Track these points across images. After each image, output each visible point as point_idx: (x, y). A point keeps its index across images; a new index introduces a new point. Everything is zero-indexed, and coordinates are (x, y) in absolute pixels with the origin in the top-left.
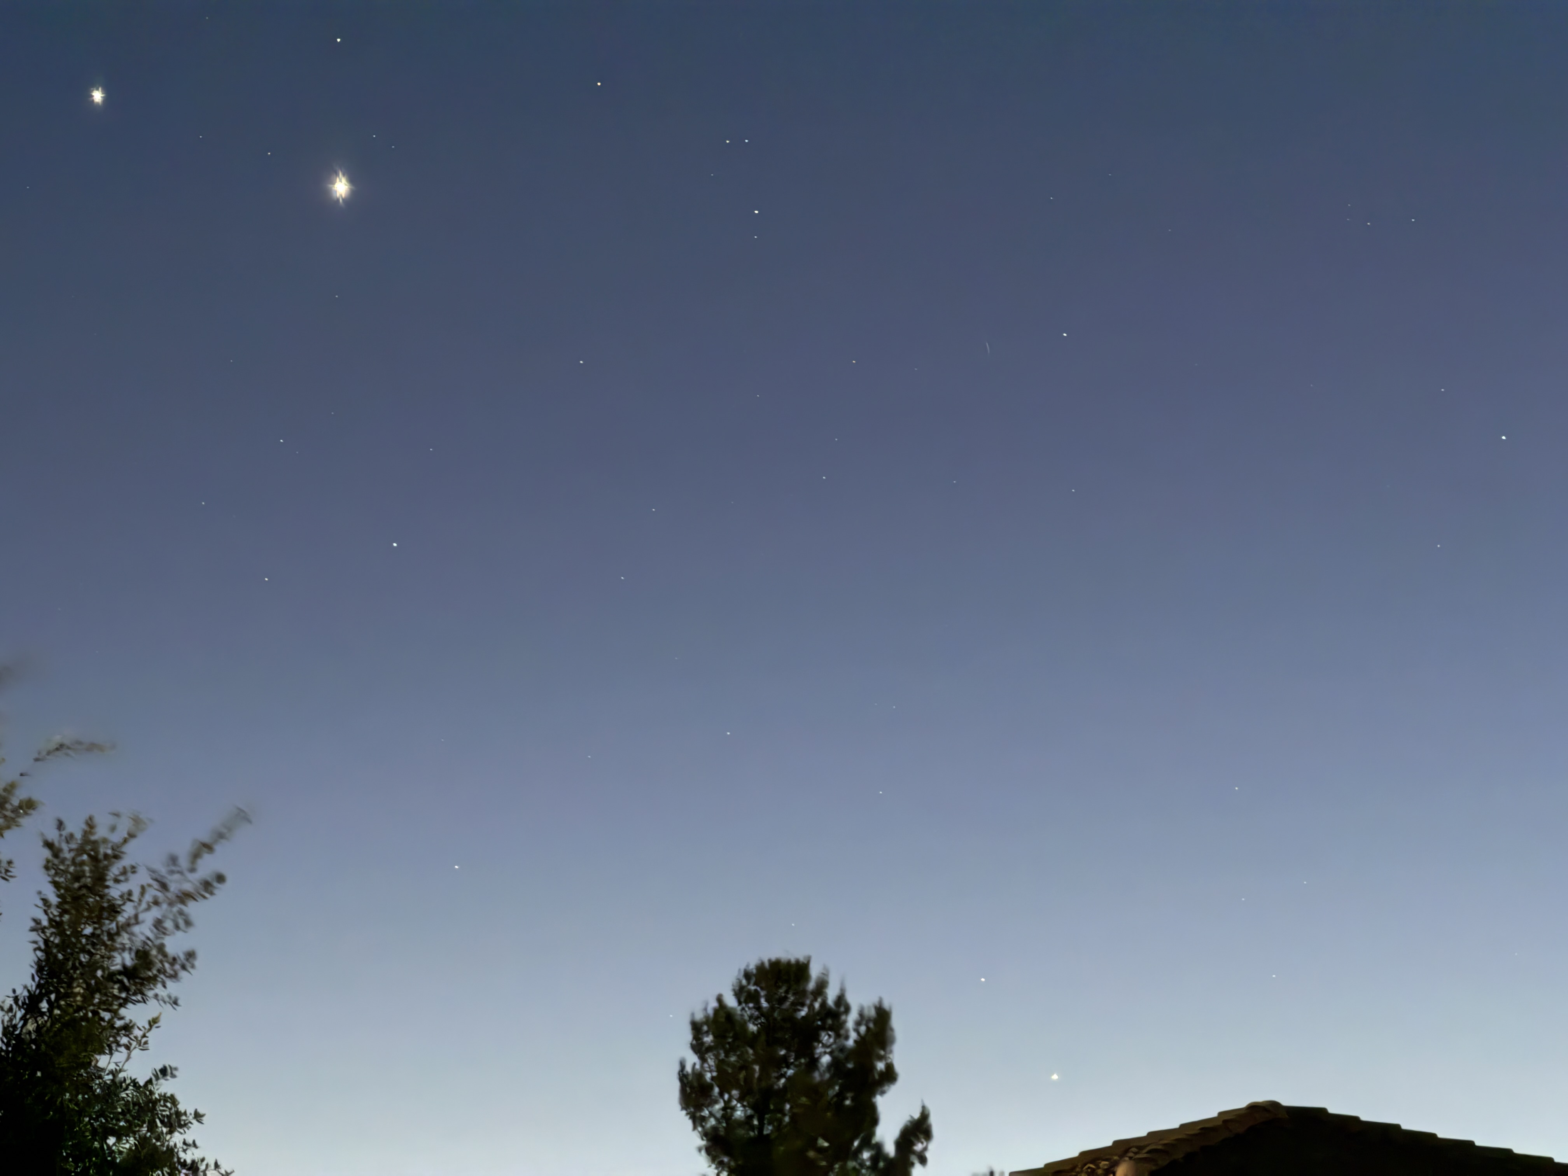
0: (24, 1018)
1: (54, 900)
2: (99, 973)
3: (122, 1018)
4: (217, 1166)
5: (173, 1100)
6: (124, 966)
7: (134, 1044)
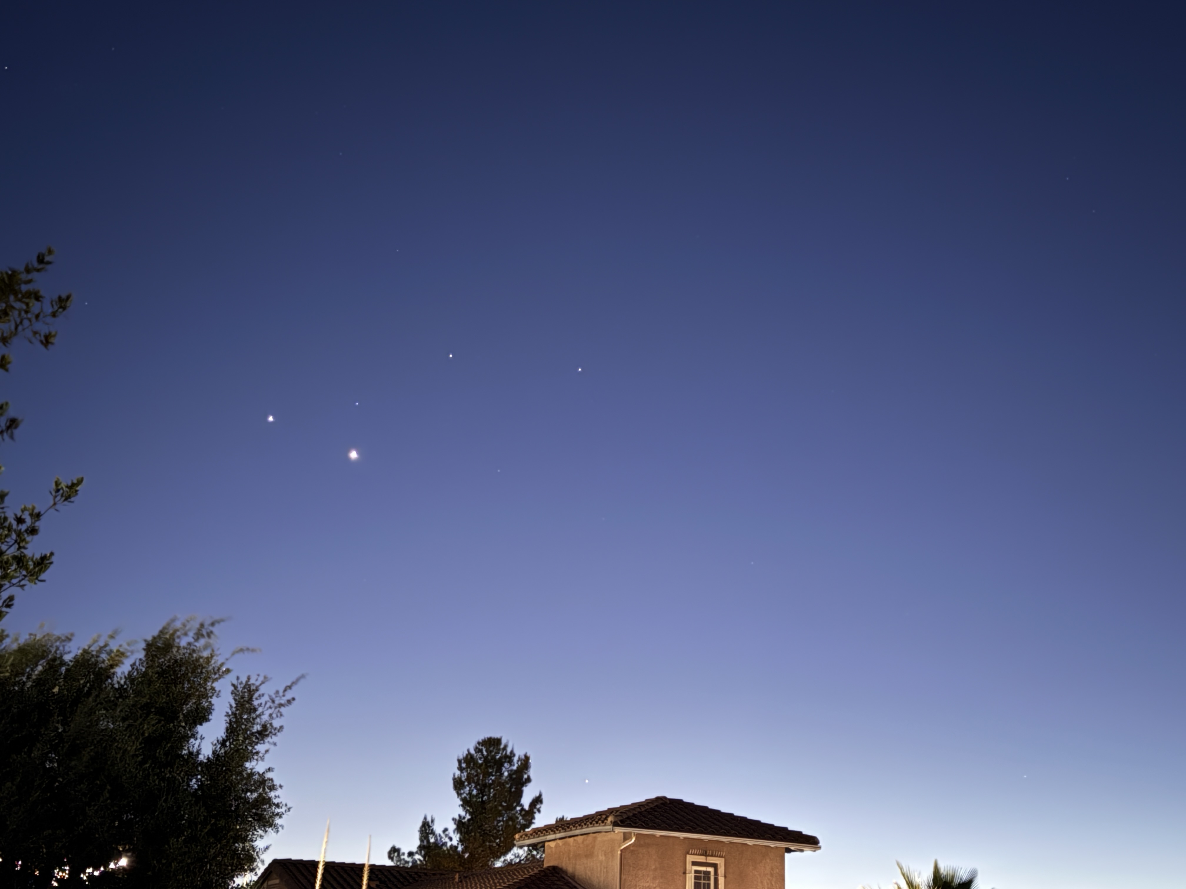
0: (220, 748)
1: (234, 705)
2: (248, 732)
3: (255, 749)
4: (286, 805)
5: (272, 780)
6: (257, 730)
7: (259, 759)
